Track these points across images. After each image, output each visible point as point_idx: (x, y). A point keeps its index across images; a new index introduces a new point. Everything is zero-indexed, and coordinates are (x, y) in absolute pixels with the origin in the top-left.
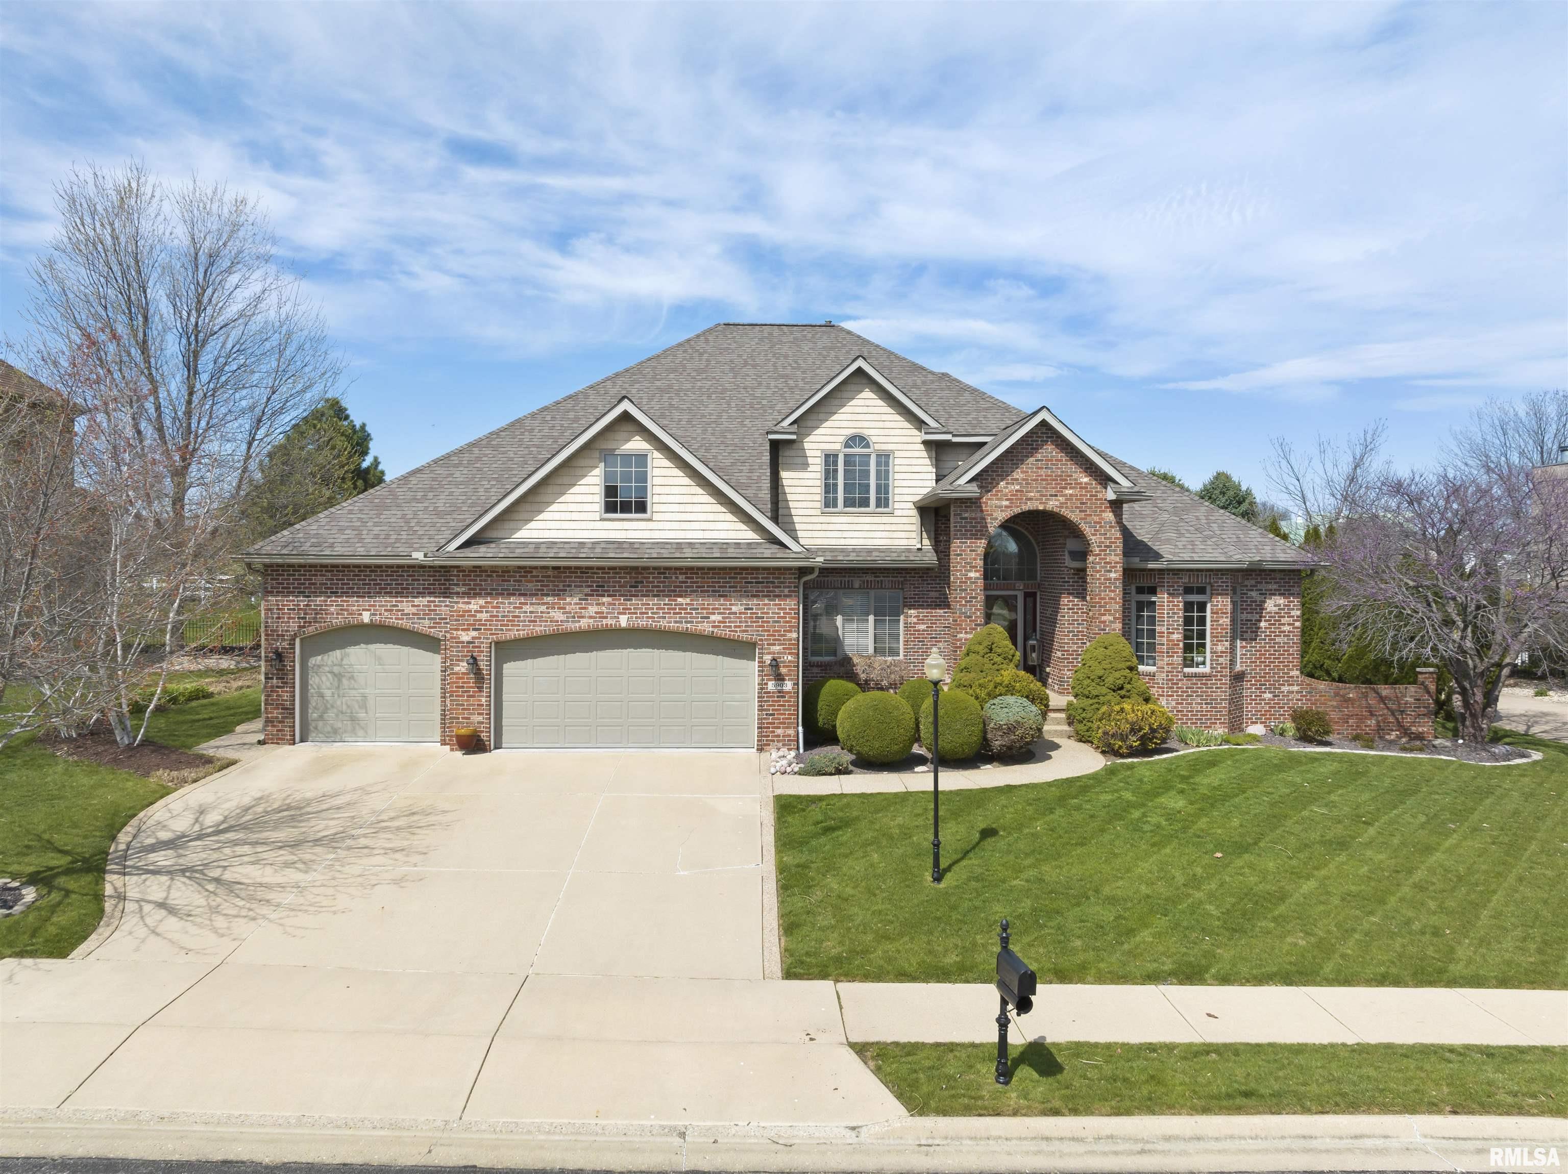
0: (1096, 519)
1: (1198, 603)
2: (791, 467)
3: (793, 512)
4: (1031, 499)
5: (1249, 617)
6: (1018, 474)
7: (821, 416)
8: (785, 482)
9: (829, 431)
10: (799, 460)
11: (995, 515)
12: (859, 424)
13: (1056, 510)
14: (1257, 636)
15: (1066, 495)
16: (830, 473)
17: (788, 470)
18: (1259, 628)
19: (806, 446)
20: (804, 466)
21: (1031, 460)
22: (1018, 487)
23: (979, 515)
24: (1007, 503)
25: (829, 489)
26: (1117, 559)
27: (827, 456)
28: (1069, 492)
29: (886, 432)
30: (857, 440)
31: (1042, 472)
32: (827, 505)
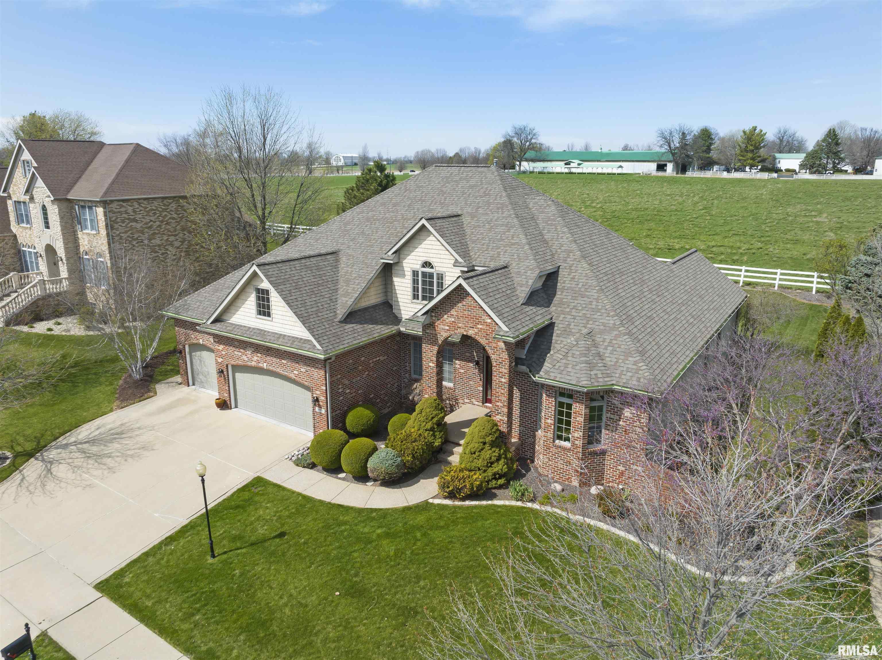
0: (494, 345)
1: (567, 404)
2: (398, 276)
3: (399, 300)
4: (460, 328)
5: (612, 416)
6: (453, 312)
7: (411, 249)
8: (396, 284)
9: (414, 258)
10: (401, 272)
11: (442, 333)
12: (427, 255)
13: (473, 336)
14: (617, 429)
15: (478, 328)
16: (415, 281)
17: (397, 277)
18: (619, 425)
19: (404, 265)
20: (403, 276)
21: (460, 305)
22: (453, 320)
23: (434, 332)
24: (447, 328)
25: (415, 289)
26: (506, 371)
27: (414, 271)
28: (480, 326)
29: (442, 261)
30: (427, 264)
31: (466, 313)
32: (414, 298)
